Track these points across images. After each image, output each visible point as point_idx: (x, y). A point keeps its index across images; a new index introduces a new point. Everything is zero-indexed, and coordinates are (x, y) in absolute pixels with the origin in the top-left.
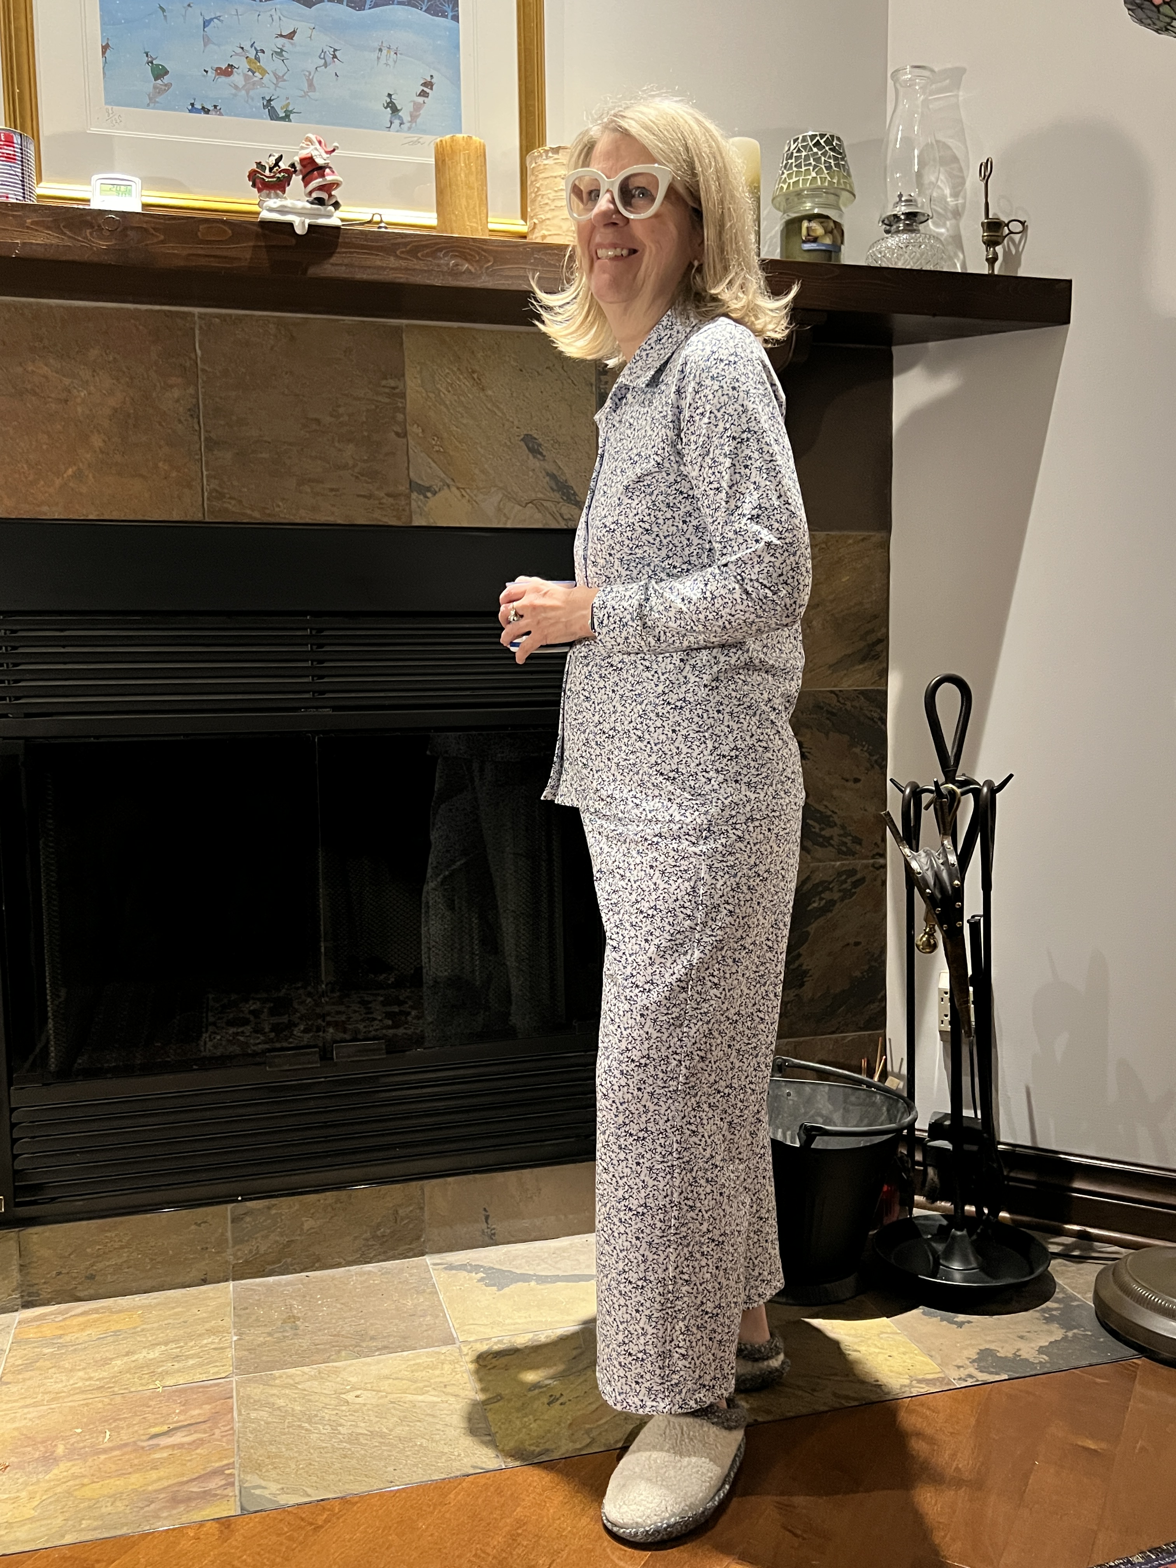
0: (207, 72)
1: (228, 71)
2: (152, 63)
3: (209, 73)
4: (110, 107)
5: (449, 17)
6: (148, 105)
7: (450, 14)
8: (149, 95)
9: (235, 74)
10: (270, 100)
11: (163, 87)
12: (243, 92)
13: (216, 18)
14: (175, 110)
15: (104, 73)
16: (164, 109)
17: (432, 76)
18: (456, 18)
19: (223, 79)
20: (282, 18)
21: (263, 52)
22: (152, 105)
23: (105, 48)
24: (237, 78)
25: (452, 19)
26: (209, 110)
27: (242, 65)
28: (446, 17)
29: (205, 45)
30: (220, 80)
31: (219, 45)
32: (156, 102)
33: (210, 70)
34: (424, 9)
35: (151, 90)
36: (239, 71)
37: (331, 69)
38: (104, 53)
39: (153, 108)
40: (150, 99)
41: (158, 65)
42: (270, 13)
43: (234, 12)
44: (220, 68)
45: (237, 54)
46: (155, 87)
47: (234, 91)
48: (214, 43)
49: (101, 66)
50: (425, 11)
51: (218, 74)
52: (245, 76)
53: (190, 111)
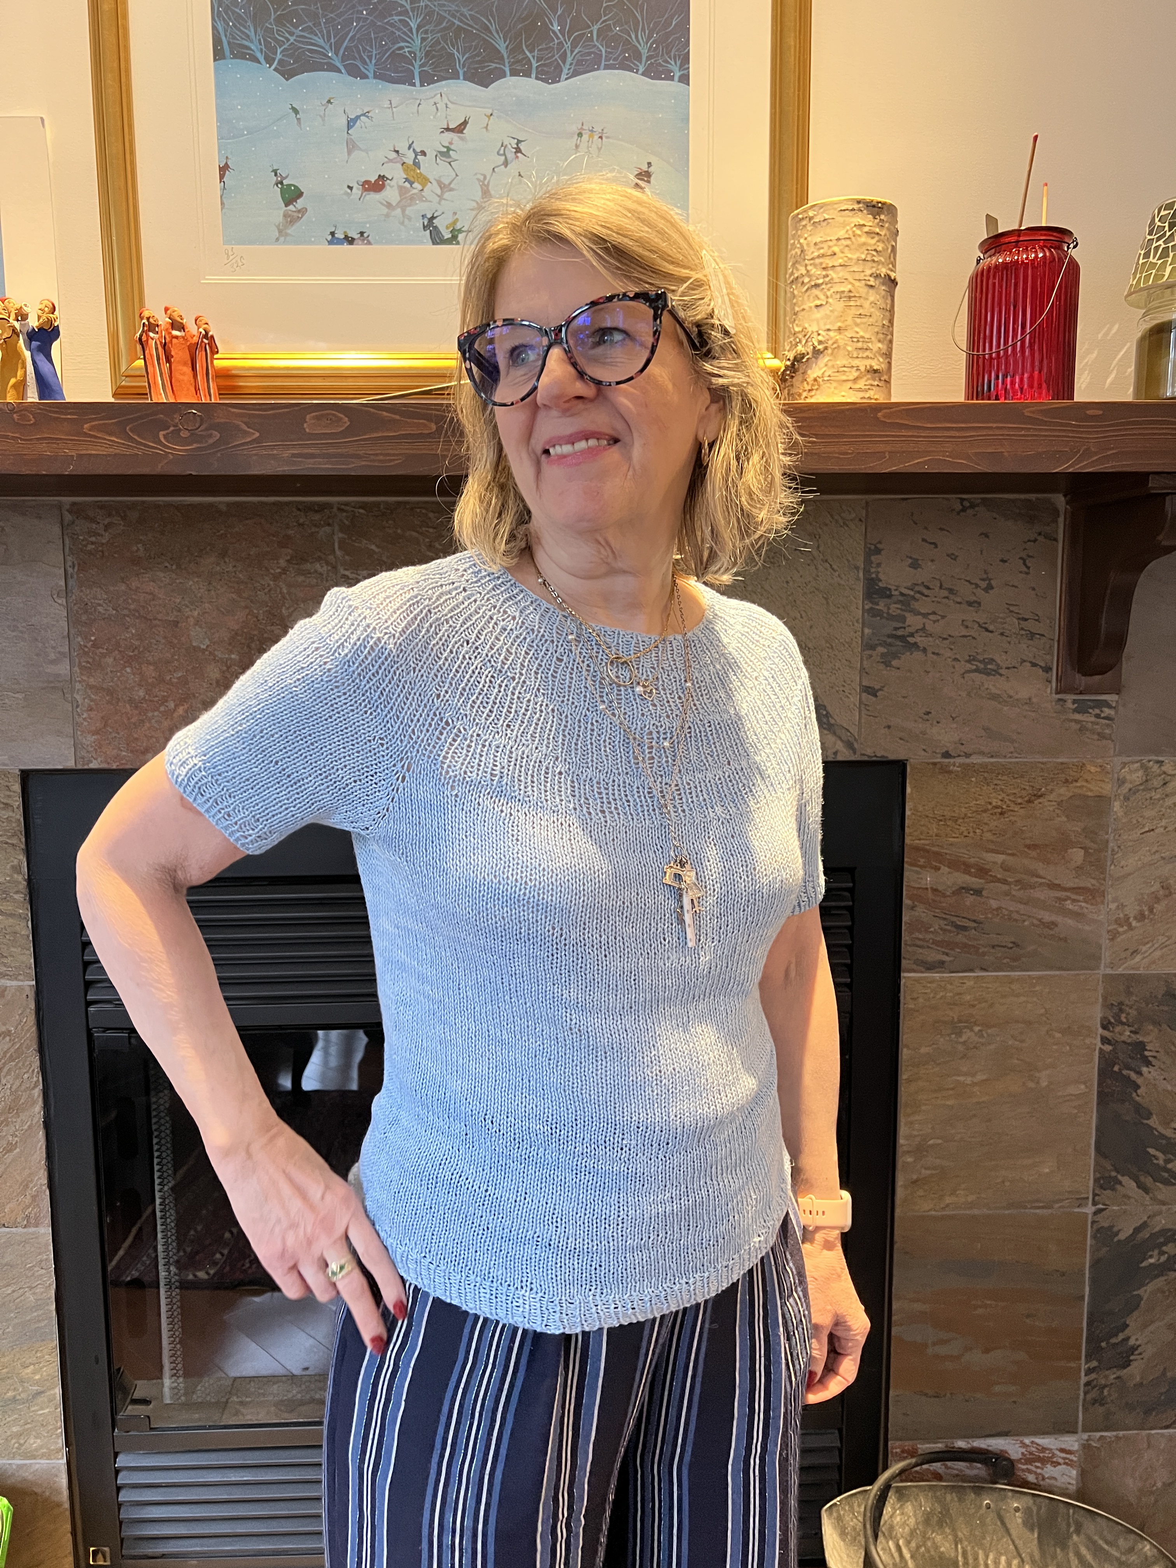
0: (351, 188)
1: (377, 185)
2: (281, 183)
3: (354, 190)
4: (229, 247)
5: (676, 78)
6: (277, 239)
7: (677, 75)
8: (278, 227)
9: (388, 187)
10: (433, 218)
11: (296, 214)
12: (399, 211)
13: (364, 115)
14: (310, 243)
15: (222, 203)
16: (297, 242)
17: (649, 164)
18: (685, 79)
19: (373, 197)
20: (450, 105)
21: (423, 153)
22: (282, 239)
23: (224, 170)
24: (390, 193)
25: (679, 81)
26: (353, 239)
27: (396, 174)
28: (672, 79)
29: (349, 153)
30: (368, 197)
31: (366, 151)
32: (287, 235)
33: (355, 186)
34: (640, 72)
35: (281, 219)
36: (393, 183)
37: (513, 167)
38: (222, 177)
39: (284, 243)
40: (280, 231)
41: (289, 185)
42: (432, 101)
43: (386, 104)
44: (366, 182)
45: (391, 161)
46: (285, 216)
47: (385, 210)
48: (360, 149)
49: (219, 193)
50: (643, 74)
51: (365, 190)
52: (401, 188)
53: (330, 243)
